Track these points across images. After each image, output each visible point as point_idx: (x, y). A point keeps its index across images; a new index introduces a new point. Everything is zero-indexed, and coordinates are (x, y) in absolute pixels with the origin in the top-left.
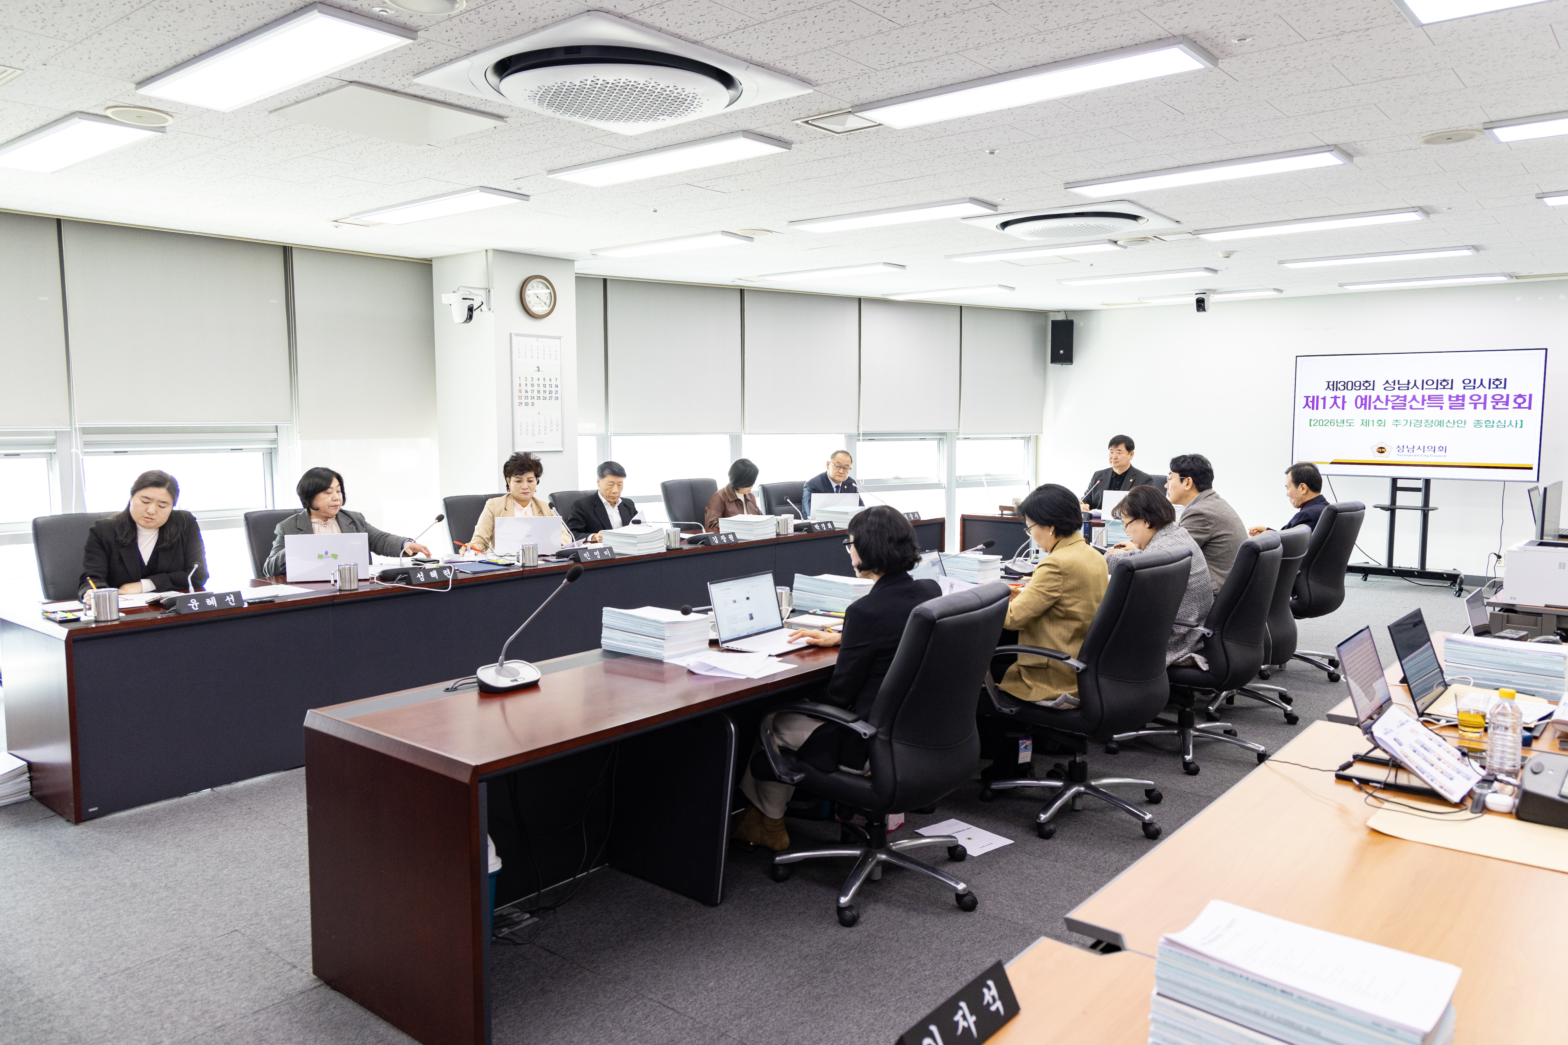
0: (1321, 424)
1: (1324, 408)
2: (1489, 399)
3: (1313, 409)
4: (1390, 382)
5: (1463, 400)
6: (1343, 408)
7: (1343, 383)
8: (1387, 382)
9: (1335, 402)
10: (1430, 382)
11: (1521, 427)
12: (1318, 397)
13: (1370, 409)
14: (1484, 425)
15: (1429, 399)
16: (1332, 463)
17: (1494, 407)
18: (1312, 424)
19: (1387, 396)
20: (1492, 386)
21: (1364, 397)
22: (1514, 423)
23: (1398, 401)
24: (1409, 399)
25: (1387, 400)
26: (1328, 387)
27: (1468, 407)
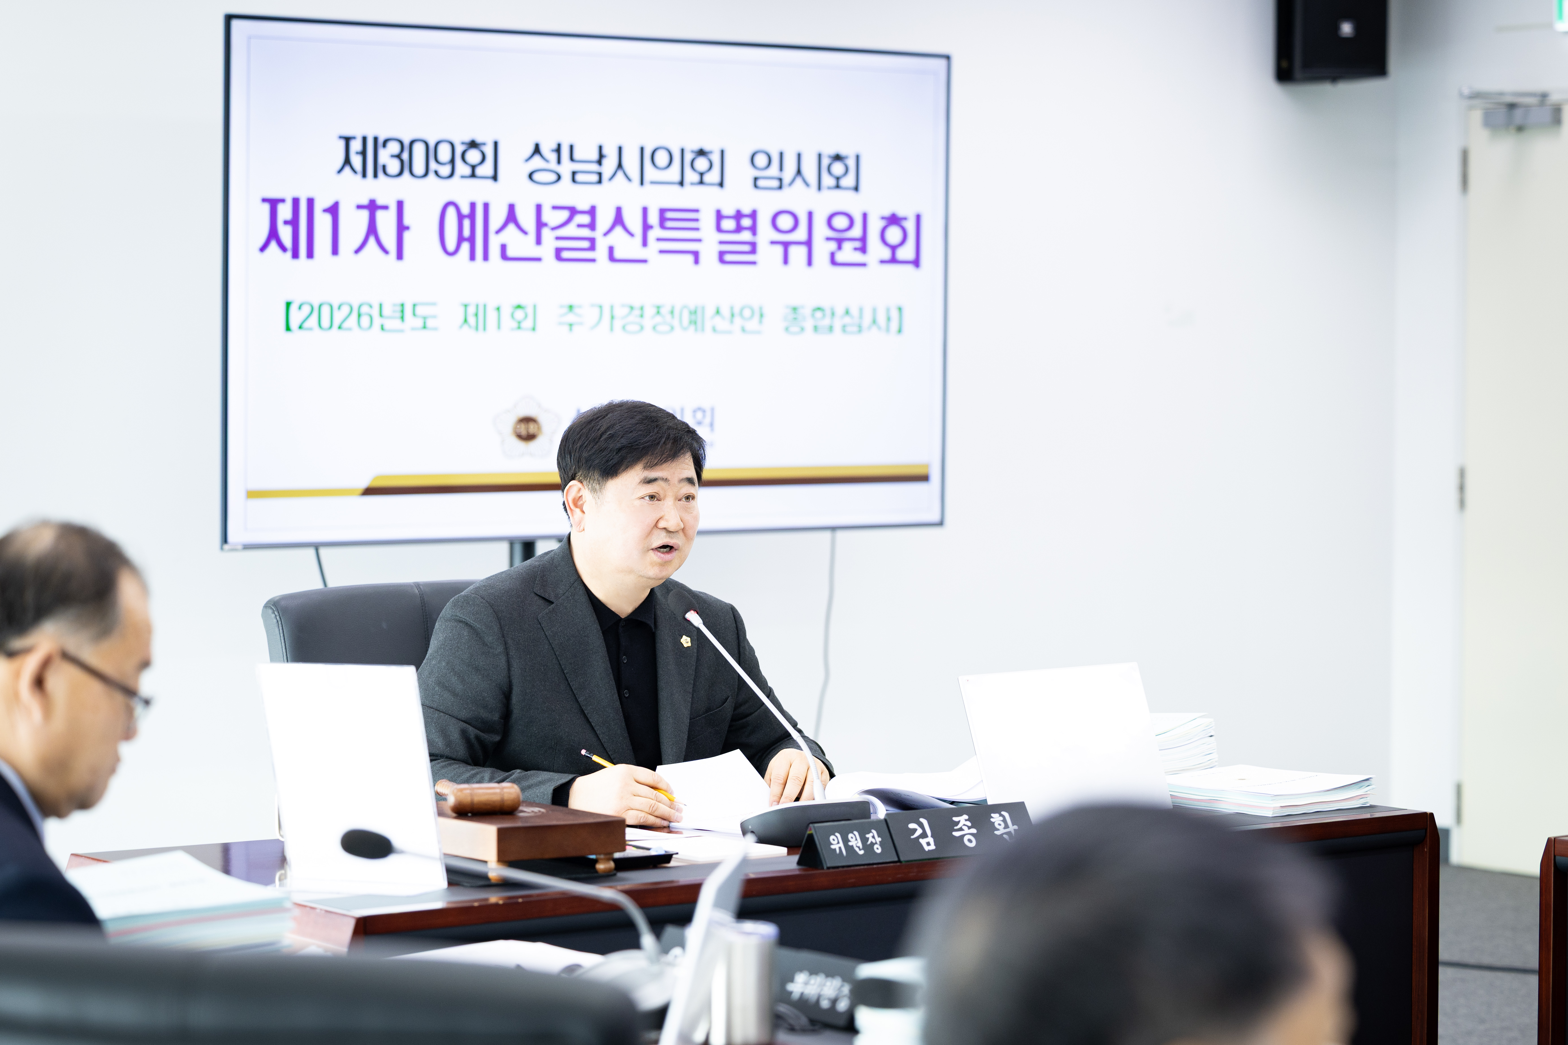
0: (326, 322)
1: (335, 251)
2: (821, 231)
3: (295, 255)
4: (545, 149)
5: (753, 229)
6: (400, 256)
7: (394, 148)
8: (537, 150)
9: (372, 229)
10: (662, 158)
11: (900, 331)
12: (311, 202)
13: (486, 257)
14: (809, 324)
15: (663, 220)
16: (369, 491)
17: (833, 262)
18: (294, 323)
19: (539, 208)
20: (828, 181)
21: (465, 210)
22: (881, 319)
23: (571, 230)
24: (605, 219)
25: (540, 225)
26: (347, 161)
27: (769, 254)
